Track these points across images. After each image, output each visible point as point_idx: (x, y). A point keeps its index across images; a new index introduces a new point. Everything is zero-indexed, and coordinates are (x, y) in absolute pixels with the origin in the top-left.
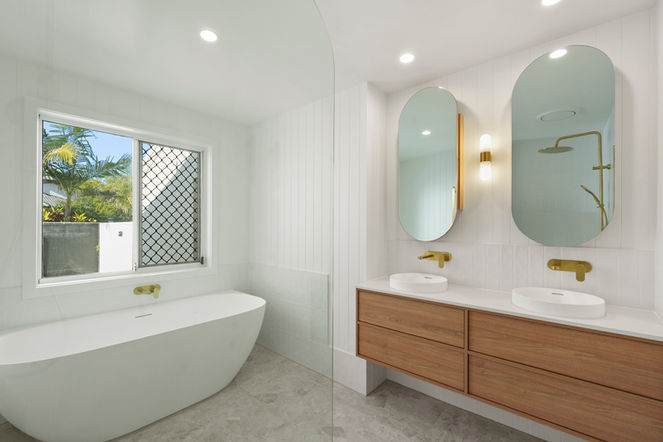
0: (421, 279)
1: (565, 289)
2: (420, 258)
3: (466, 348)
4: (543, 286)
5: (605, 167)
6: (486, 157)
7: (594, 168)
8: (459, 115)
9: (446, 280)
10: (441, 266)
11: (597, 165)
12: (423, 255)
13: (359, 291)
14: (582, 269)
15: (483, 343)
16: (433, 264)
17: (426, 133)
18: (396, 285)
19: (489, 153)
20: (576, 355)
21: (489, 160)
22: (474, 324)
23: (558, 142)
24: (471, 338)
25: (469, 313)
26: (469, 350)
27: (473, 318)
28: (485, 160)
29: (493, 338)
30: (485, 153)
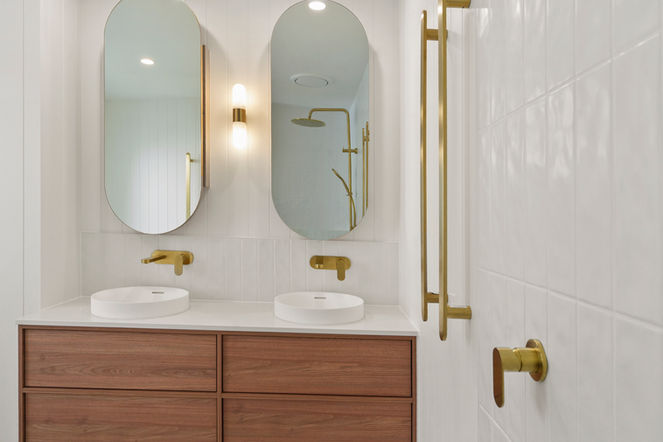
0: (146, 295)
1: (326, 291)
2: (146, 262)
3: (219, 390)
4: (306, 291)
5: (353, 151)
6: (239, 115)
7: (344, 151)
8: (204, 46)
9: (186, 293)
10: (178, 272)
11: (346, 148)
12: (149, 256)
13: (24, 331)
14: (341, 265)
15: (241, 377)
16: (165, 270)
17: (147, 62)
18: (102, 311)
19: (244, 111)
20: (342, 368)
21: (244, 121)
22: (229, 354)
23: (311, 113)
24: (226, 374)
25: (223, 338)
26: (223, 392)
27: (229, 344)
28: (239, 120)
29: (255, 368)
30: (239, 110)
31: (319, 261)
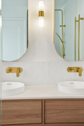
2: (8, 73)
7: (60, 26)
19: (43, 12)
21: (43, 16)
25: (44, 102)
26: (44, 123)
27: (47, 104)
28: (41, 16)
29: (57, 113)
30: (41, 11)
31: (70, 69)
